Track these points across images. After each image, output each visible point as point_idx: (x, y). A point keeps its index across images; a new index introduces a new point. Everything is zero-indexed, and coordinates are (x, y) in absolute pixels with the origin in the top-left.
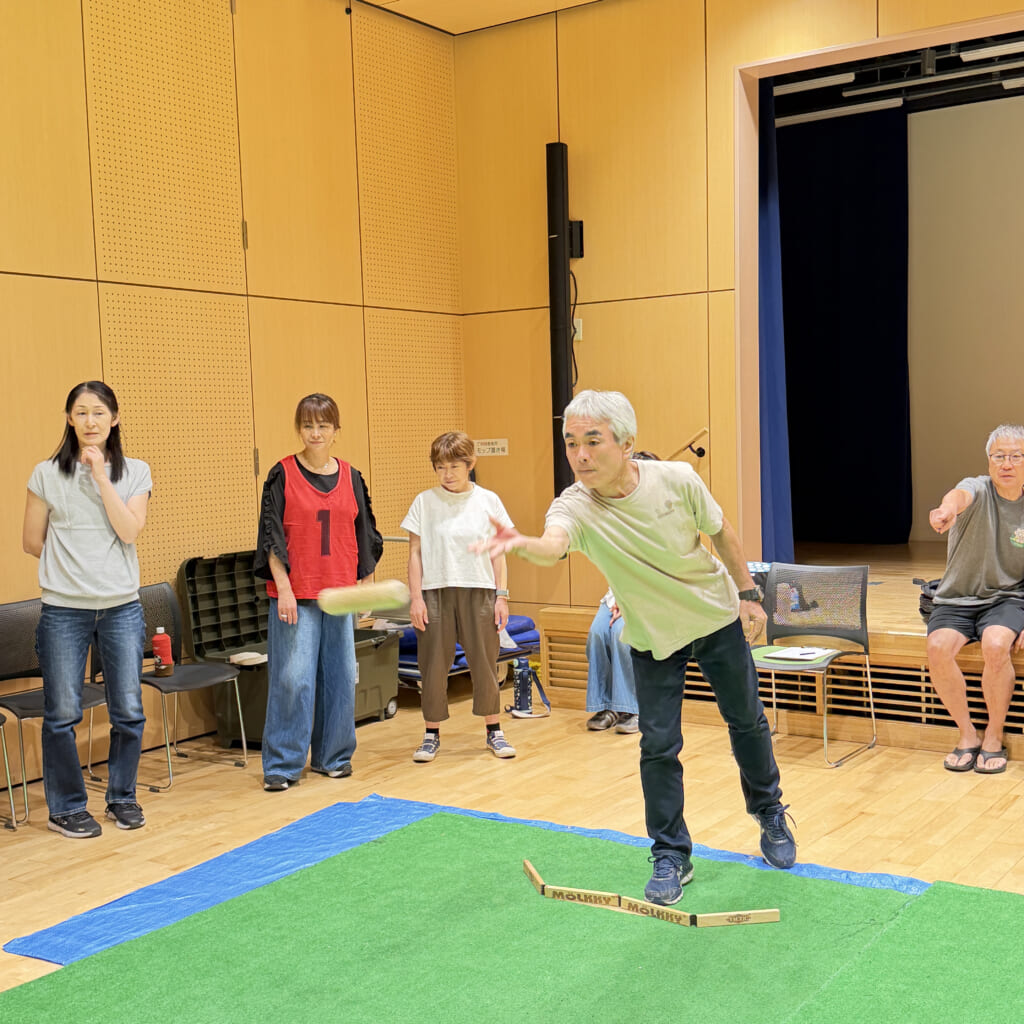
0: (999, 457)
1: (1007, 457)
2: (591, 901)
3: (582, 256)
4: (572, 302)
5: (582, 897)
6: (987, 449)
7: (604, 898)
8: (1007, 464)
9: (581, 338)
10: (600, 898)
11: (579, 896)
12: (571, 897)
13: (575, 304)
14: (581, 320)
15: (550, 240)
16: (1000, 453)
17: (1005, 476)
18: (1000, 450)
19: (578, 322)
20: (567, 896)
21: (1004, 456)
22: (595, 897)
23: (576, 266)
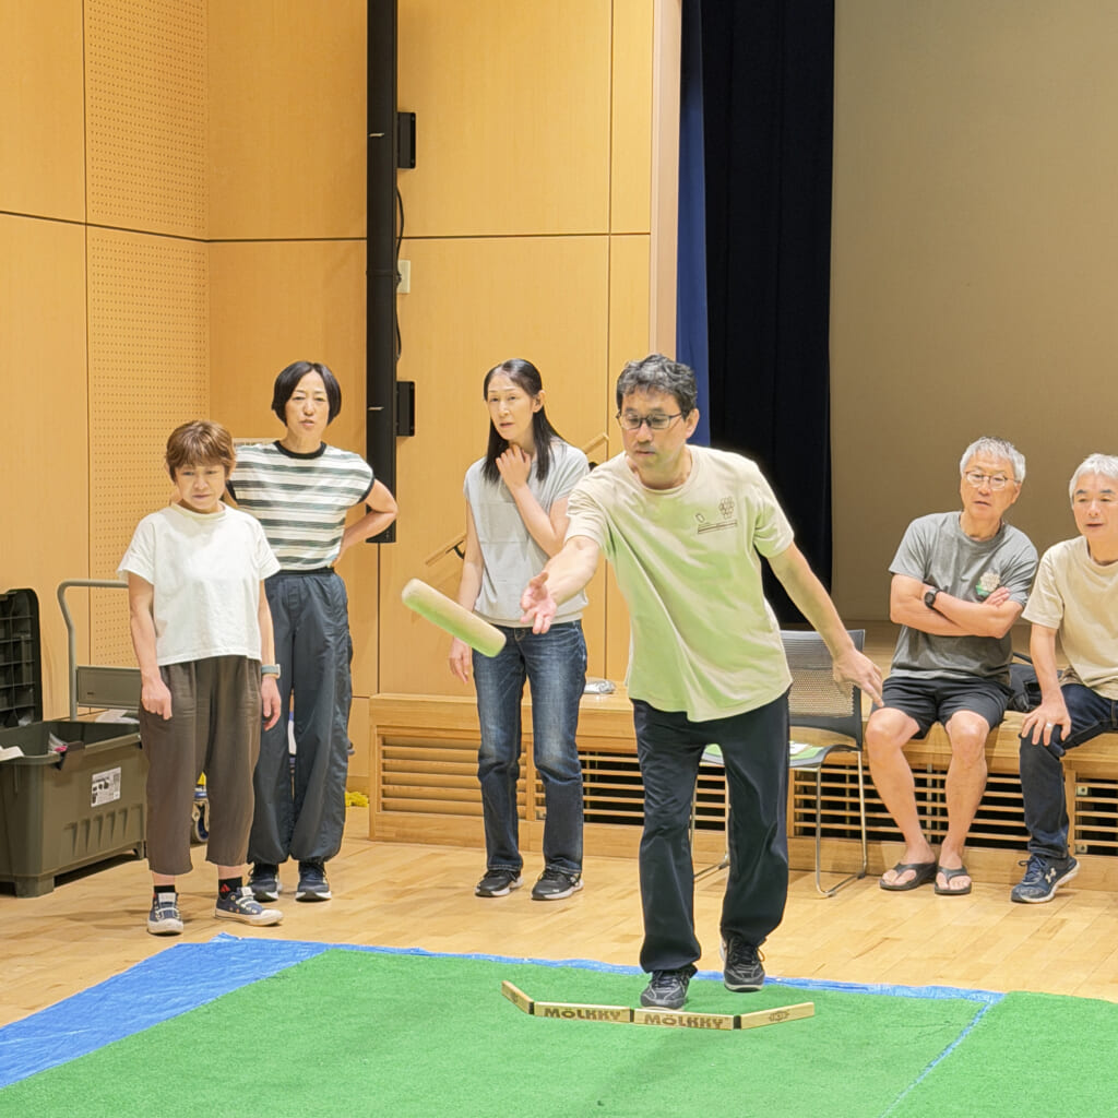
0: (978, 476)
1: (986, 478)
2: (595, 1018)
3: (413, 166)
4: (398, 235)
5: (584, 1014)
6: (962, 463)
7: (612, 1013)
8: (984, 487)
9: (408, 291)
10: (606, 1012)
11: (579, 1012)
12: (568, 1014)
13: (401, 238)
14: (409, 262)
15: (371, 141)
16: (978, 472)
17: (979, 502)
18: (979, 468)
19: (405, 265)
20: (564, 1014)
21: (983, 476)
22: (600, 1012)
23: (405, 180)
